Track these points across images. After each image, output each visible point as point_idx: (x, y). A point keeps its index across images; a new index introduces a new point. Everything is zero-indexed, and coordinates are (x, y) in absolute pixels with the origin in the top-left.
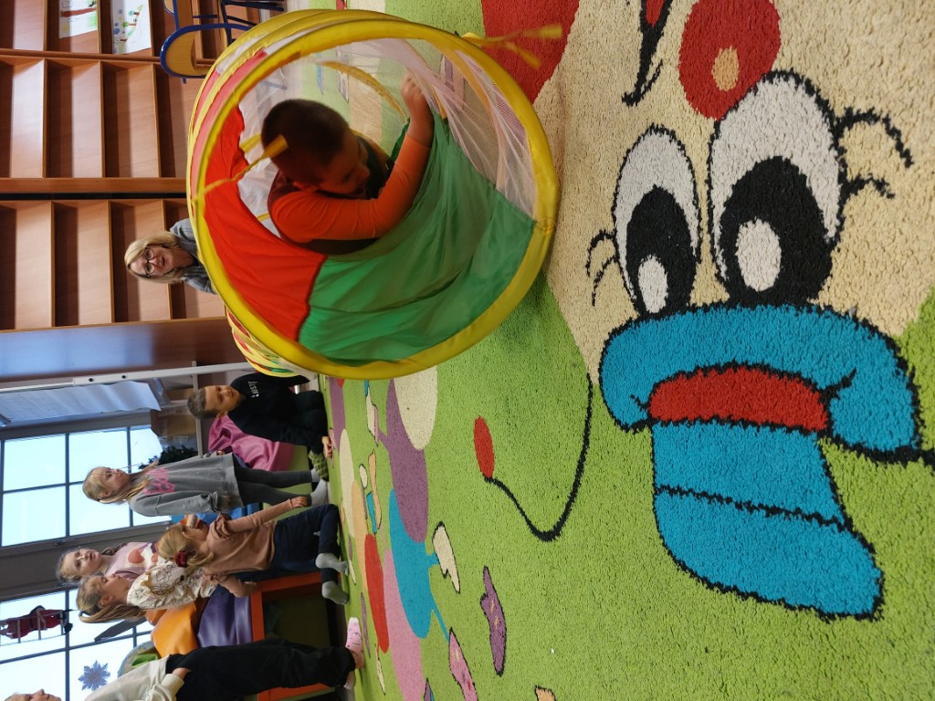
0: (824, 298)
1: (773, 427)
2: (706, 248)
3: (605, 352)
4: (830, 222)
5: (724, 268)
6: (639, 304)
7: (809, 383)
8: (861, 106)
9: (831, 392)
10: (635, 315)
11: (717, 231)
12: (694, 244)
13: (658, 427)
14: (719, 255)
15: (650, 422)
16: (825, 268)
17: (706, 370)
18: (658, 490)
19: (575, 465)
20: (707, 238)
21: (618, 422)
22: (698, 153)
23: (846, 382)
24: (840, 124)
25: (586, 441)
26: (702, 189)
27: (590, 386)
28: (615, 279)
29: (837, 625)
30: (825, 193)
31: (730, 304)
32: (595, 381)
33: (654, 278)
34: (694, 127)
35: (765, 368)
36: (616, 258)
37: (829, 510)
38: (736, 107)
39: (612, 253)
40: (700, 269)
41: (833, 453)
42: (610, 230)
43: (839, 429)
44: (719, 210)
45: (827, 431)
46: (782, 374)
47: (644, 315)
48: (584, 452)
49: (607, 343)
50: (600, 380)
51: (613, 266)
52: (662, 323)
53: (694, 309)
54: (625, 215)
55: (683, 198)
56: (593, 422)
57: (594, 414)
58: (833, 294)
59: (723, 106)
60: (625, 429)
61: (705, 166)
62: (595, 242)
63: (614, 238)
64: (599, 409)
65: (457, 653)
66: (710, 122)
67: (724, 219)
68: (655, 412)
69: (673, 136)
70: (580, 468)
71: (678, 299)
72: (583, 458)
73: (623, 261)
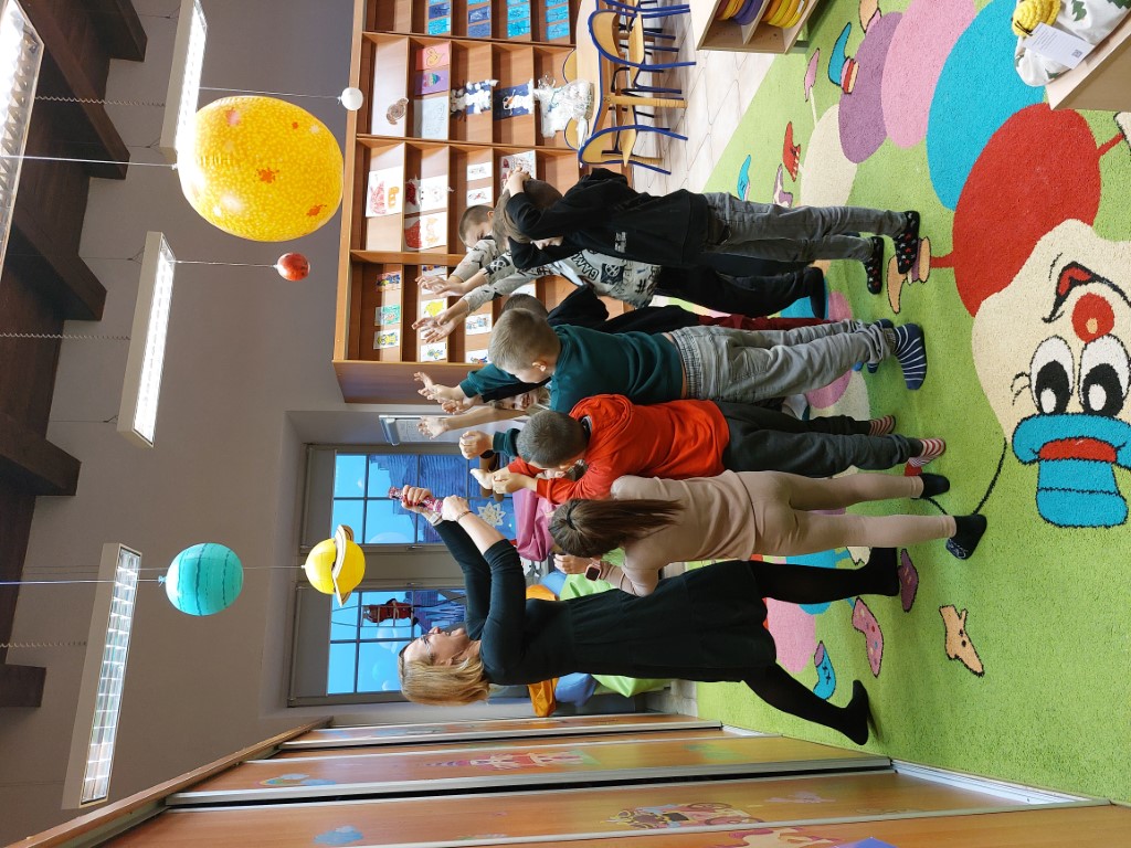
0: (1119, 416)
1: (1095, 461)
2: (1075, 390)
3: (1017, 427)
4: (1124, 391)
5: (1082, 399)
6: (1040, 408)
7: (1111, 445)
9: (1119, 448)
10: (1038, 413)
11: (1081, 385)
12: (1071, 387)
13: (1043, 462)
14: (1081, 393)
15: (1039, 460)
16: (1121, 406)
17: (1070, 439)
18: (1039, 490)
19: (989, 482)
20: (1076, 387)
21: (1020, 461)
22: (1077, 352)
23: (1124, 445)
25: (999, 470)
26: (1077, 368)
27: (1006, 444)
28: (1027, 395)
29: (1111, 529)
30: (1124, 382)
31: (1084, 414)
32: (1009, 441)
33: (1049, 399)
34: (1077, 343)
35: (1094, 438)
36: (1030, 386)
37: (1112, 489)
38: (1094, 341)
39: (1028, 383)
40: (1072, 398)
41: (1116, 469)
42: (1027, 373)
43: (1119, 461)
44: (1083, 377)
45: (1115, 462)
46: (1101, 441)
47: (1042, 413)
48: (997, 475)
49: (1019, 424)
50: (1013, 441)
51: (1027, 389)
52: (1051, 418)
53: (1067, 414)
54: (1037, 368)
55: (1068, 368)
56: (1004, 461)
57: (1006, 456)
58: (1122, 415)
59: (1089, 339)
60: (1025, 463)
61: (1079, 359)
62: (1017, 376)
63: (1029, 376)
64: (1010, 455)
65: (863, 612)
66: (1083, 343)
67: (1085, 381)
68: (1042, 455)
69: (1066, 343)
70: (993, 484)
71: (1060, 408)
72: (995, 479)
73: (1033, 388)
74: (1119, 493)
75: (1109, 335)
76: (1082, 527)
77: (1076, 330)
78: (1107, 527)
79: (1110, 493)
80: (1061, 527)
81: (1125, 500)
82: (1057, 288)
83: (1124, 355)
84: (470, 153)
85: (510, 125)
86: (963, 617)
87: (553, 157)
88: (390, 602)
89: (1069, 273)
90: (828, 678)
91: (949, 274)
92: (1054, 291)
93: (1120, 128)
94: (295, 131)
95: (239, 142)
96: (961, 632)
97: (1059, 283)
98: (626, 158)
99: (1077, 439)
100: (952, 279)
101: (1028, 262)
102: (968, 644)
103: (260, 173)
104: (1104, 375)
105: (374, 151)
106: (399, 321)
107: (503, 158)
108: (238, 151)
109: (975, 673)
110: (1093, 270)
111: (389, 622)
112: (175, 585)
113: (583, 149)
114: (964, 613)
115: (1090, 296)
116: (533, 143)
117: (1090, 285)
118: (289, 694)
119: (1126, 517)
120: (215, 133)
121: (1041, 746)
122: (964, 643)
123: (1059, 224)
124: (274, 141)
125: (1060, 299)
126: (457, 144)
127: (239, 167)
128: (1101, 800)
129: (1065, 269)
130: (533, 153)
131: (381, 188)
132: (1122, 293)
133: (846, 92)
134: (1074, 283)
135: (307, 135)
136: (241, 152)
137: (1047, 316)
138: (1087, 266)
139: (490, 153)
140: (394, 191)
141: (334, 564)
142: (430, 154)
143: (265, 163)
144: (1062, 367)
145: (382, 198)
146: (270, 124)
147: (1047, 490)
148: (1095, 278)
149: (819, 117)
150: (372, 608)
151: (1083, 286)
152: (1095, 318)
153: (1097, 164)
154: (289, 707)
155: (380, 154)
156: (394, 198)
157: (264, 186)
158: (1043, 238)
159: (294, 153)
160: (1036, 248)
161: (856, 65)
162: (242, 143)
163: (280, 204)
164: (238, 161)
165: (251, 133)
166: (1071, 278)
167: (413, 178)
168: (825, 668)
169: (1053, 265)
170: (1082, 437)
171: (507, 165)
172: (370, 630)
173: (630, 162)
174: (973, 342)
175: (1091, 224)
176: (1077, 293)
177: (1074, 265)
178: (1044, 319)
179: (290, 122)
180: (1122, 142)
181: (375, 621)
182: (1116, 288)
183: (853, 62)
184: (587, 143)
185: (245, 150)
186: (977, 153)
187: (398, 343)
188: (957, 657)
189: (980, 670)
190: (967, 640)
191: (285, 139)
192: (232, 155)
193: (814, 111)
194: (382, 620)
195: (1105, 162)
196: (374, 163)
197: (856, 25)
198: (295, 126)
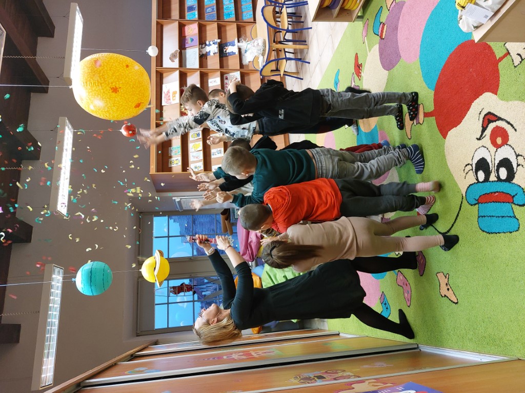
0: (513, 181)
1: (504, 202)
2: (493, 170)
3: (467, 189)
4: (515, 170)
5: (497, 175)
6: (477, 179)
7: (510, 195)
8: (520, 154)
9: (514, 196)
10: (476, 182)
11: (496, 168)
12: (491, 169)
13: (480, 204)
14: (496, 172)
15: (478, 203)
16: (514, 177)
17: (492, 193)
18: (479, 217)
19: (456, 215)
20: (493, 169)
21: (470, 204)
22: (493, 154)
23: (516, 195)
24: (517, 156)
25: (460, 209)
26: (493, 160)
27: (463, 197)
28: (471, 174)
29: (512, 233)
30: (515, 166)
31: (497, 181)
32: (464, 195)
33: (481, 176)
34: (493, 149)
35: (503, 192)
36: (472, 170)
37: (512, 215)
38: (500, 147)
39: (471, 168)
40: (491, 174)
41: (513, 206)
42: (471, 163)
43: (514, 202)
44: (496, 164)
45: (513, 203)
46: (506, 193)
47: (479, 182)
48: (459, 211)
49: (468, 187)
50: (466, 195)
51: (471, 171)
52: (482, 184)
53: (490, 182)
54: (475, 161)
55: (489, 161)
56: (463, 205)
57: (463, 202)
58: (514, 181)
59: (498, 147)
60: (472, 205)
61: (494, 156)
62: (466, 165)
63: (472, 165)
64: (465, 202)
65: (401, 277)
66: (496, 149)
67: (497, 166)
68: (479, 201)
69: (488, 149)
70: (458, 215)
71: (487, 179)
72: (459, 213)
73: (474, 170)
74: (515, 217)
75: (507, 145)
76: (499, 233)
77: (492, 143)
78: (511, 232)
79: (511, 217)
80: (490, 233)
81: (518, 220)
82: (482, 124)
83: (514, 154)
84: (209, 74)
85: (227, 60)
86: (447, 277)
87: (248, 74)
88: (182, 284)
89: (487, 118)
90: (387, 308)
91: (433, 120)
92: (481, 126)
93: (507, 50)
94: (128, 69)
95: (101, 75)
96: (447, 284)
97: (483, 122)
98: (282, 73)
99: (495, 193)
100: (434, 122)
101: (469, 113)
102: (450, 290)
103: (112, 89)
104: (505, 163)
105: (164, 75)
106: (180, 153)
107: (225, 75)
108: (100, 79)
109: (454, 303)
110: (498, 115)
111: (182, 294)
112: (80, 282)
113: (262, 70)
114: (447, 275)
115: (497, 127)
116: (239, 68)
117: (497, 122)
118: (137, 330)
119: (519, 228)
120: (90, 71)
121: (485, 335)
122: (448, 289)
123: (481, 95)
124: (118, 74)
125: (484, 129)
126: (203, 70)
127: (102, 86)
128: (515, 358)
129: (485, 115)
130: (239, 72)
131: (168, 92)
132: (512, 125)
133: (381, 38)
134: (490, 121)
135: (133, 70)
136: (102, 79)
137: (478, 137)
138: (496, 114)
139: (219, 73)
140: (175, 93)
141: (155, 268)
142: (191, 75)
143: (114, 84)
144: (486, 160)
145: (169, 96)
146: (116, 66)
147: (482, 217)
148: (500, 119)
149: (370, 51)
150: (174, 287)
151: (494, 123)
152: (500, 137)
153: (498, 67)
154: (137, 336)
155: (167, 76)
156: (175, 96)
157: (114, 94)
158: (475, 101)
159: (127, 79)
160: (472, 106)
161: (385, 26)
162: (103, 75)
163: (121, 103)
164: (101, 84)
165: (107, 70)
166: (488, 119)
167: (183, 86)
168: (385, 304)
169: (480, 114)
170: (498, 192)
171: (227, 79)
172: (174, 298)
173: (284, 75)
174: (445, 150)
175: (496, 94)
176: (492, 126)
177: (489, 113)
178: (477, 139)
179: (124, 65)
180: (508, 56)
181: (175, 294)
182: (509, 123)
183: (384, 24)
184: (264, 67)
185: (104, 78)
186: (443, 64)
187: (180, 164)
188: (445, 296)
189: (456, 301)
190: (449, 288)
191: (123, 72)
192: (98, 81)
193: (367, 48)
194: (179, 293)
195: (501, 65)
196: (164, 80)
197: (384, 7)
198: (127, 66)
